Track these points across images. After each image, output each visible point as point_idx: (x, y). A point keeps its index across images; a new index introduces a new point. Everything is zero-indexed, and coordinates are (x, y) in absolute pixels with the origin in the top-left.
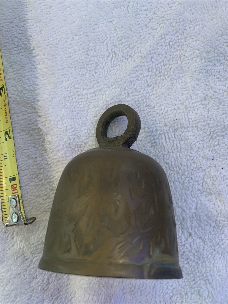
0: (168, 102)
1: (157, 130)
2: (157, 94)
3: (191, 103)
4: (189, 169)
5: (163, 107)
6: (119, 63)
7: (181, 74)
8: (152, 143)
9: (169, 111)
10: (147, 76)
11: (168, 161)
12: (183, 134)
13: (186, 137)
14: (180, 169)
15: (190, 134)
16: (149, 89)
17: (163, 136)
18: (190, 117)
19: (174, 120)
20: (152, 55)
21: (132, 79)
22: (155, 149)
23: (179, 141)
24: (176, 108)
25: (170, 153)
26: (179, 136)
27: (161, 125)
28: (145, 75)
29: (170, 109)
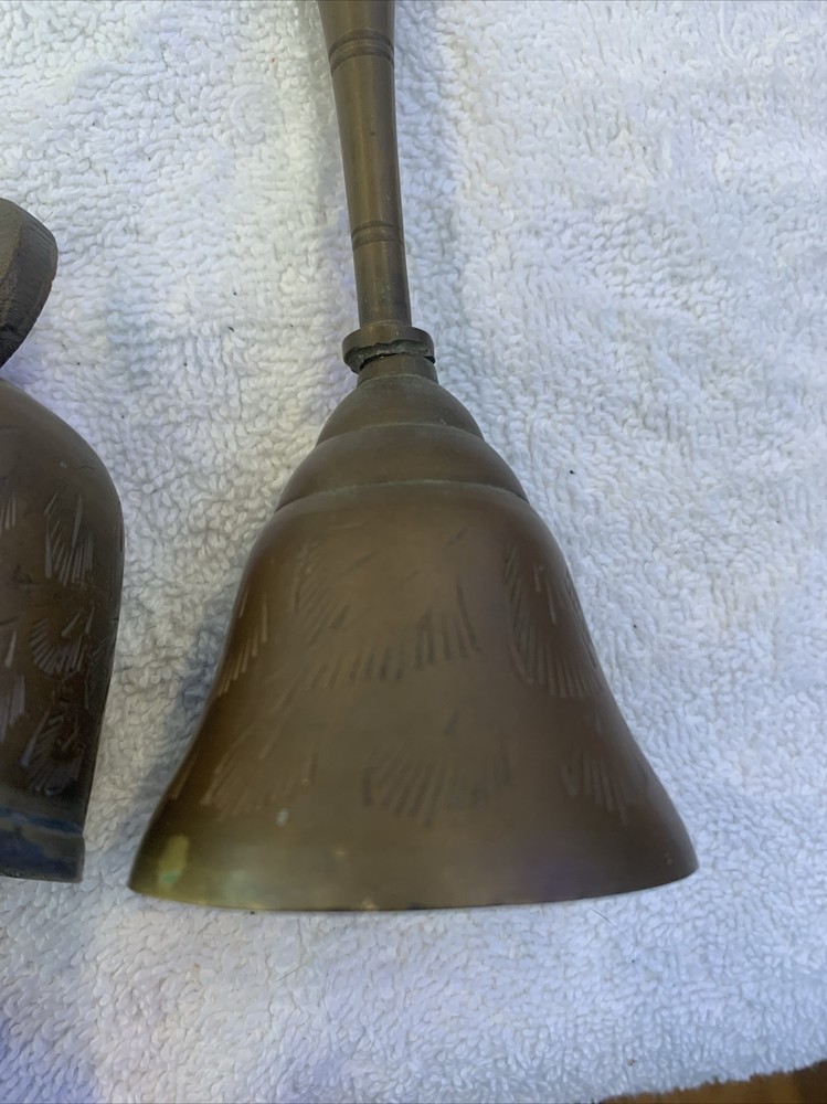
0: (211, 224)
1: (151, 325)
2: (173, 189)
3: (297, 235)
4: (265, 490)
5: (188, 240)
6: (34, 54)
7: (273, 123)
8: (133, 376)
9: (209, 260)
10: (140, 115)
11: (188, 452)
12: (253, 350)
13: (261, 364)
14: (230, 482)
15: (279, 353)
16: (143, 167)
17: (175, 350)
18: (287, 289)
19: (223, 296)
20: (164, 36)
21: (75, 119)
22: (143, 402)
23: (239, 378)
24: (238, 248)
25: (201, 419)
26: (237, 358)
27: (172, 308)
28: (129, 111)
29: (215, 250)
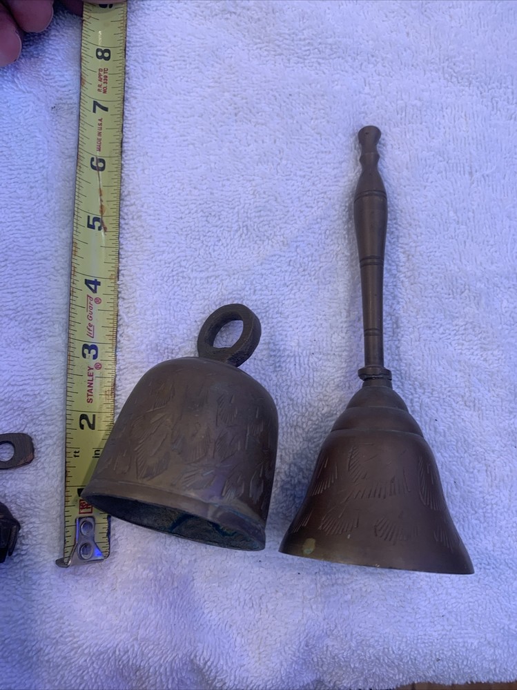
0: (308, 314)
1: (285, 350)
2: (296, 299)
3: (339, 321)
4: (319, 413)
5: (299, 319)
6: (250, 244)
7: (334, 278)
8: (276, 367)
9: (307, 327)
10: (286, 271)
11: (293, 396)
12: (320, 362)
13: (323, 368)
14: (307, 410)
15: (329, 364)
16: (286, 289)
17: (293, 359)
18: (335, 341)
19: (311, 341)
20: (298, 244)
21: (264, 271)
22: (279, 377)
23: (314, 371)
24: (317, 324)
25: (298, 385)
26: (314, 365)
27: (293, 344)
28: (283, 270)
29: (309, 324)
